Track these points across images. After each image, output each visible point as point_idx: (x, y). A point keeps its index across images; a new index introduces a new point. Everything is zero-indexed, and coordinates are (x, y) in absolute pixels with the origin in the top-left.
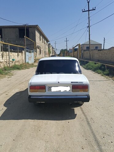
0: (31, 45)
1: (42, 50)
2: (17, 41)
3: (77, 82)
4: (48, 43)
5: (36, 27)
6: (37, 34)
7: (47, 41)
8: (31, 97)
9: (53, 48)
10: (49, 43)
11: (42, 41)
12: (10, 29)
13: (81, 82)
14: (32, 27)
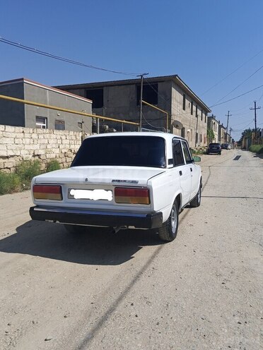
0: (160, 119)
1: (189, 130)
2: (131, 114)
3: (125, 181)
4: (206, 115)
5: (173, 81)
6: (177, 96)
7: (205, 110)
8: (35, 209)
9: (221, 126)
10: (209, 115)
11: (188, 110)
12: (120, 87)
13: (133, 182)
14: (163, 81)
